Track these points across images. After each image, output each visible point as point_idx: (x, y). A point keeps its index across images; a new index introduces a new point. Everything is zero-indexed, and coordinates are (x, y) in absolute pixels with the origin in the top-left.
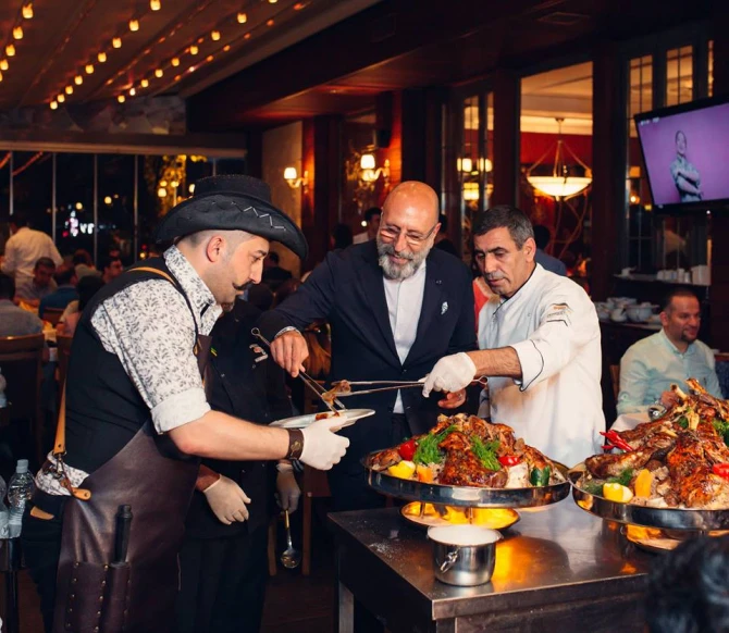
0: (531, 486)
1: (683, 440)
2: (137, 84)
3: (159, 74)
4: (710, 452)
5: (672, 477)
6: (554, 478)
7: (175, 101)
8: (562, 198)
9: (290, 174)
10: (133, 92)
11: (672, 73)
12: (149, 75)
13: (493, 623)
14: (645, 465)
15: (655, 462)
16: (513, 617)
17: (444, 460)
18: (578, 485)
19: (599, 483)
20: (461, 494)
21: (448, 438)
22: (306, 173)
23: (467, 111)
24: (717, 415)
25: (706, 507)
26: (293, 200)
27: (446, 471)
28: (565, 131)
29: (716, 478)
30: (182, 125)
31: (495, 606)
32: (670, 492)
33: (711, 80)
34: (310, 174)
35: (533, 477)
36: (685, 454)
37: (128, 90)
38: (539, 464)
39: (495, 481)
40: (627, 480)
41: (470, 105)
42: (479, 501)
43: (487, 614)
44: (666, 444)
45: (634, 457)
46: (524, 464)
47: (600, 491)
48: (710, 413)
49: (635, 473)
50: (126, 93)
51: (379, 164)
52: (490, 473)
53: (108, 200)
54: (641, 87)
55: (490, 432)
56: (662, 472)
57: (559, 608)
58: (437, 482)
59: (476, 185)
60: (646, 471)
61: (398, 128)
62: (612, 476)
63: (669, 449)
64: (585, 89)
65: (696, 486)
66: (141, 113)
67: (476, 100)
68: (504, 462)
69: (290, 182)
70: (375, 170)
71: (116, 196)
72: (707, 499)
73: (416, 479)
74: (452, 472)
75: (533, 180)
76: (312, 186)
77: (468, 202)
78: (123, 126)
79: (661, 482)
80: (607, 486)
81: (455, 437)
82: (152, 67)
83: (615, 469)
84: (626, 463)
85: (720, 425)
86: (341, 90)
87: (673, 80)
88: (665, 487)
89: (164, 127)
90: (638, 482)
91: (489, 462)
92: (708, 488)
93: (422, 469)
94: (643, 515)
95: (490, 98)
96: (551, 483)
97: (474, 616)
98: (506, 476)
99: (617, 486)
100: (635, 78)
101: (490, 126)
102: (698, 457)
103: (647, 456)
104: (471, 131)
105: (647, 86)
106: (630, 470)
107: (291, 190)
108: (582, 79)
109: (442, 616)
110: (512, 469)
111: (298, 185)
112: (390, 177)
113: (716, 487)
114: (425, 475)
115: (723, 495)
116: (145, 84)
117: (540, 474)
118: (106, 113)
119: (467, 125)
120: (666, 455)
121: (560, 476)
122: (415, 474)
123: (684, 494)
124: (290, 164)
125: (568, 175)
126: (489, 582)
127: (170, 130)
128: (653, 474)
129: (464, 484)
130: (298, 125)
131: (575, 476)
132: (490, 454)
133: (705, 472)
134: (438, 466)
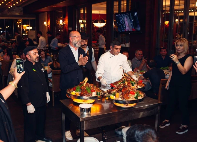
0: (97, 96)
1: (125, 87)
2: (12, 5)
3: (17, 3)
4: (129, 89)
5: (123, 94)
6: (101, 93)
7: (21, 8)
8: (100, 27)
9: (45, 23)
10: (12, 6)
11: (122, 3)
12: (15, 3)
13: (91, 121)
14: (118, 92)
15: (119, 91)
16: (94, 120)
17: (81, 91)
18: (105, 95)
19: (109, 95)
20: (84, 97)
21: (82, 87)
22: (48, 23)
23: (81, 10)
24: (130, 80)
25: (128, 100)
26: (46, 28)
27: (81, 93)
28: (100, 13)
29: (130, 94)
30: (22, 13)
31: (91, 118)
32: (122, 97)
33: (130, 4)
34: (49, 23)
35: (97, 94)
36: (125, 90)
37: (11, 6)
38: (98, 91)
39: (90, 95)
40: (114, 95)
41: (82, 9)
42: (88, 99)
43: (90, 120)
44: (121, 88)
45: (116, 90)
46: (95, 92)
47: (110, 96)
48: (129, 80)
49: (116, 93)
50: (10, 6)
51: (63, 22)
52: (89, 93)
53: (7, 27)
54: (116, 5)
55: (89, 86)
56: (121, 93)
57: (102, 118)
58: (79, 95)
59: (83, 25)
60: (118, 93)
61: (67, 14)
62: (112, 94)
63: (122, 89)
64: (105, 6)
65: (127, 96)
66: (14, 10)
67: (83, 8)
68: (92, 91)
69: (45, 25)
70: (63, 23)
71: (9, 27)
72: (129, 98)
73: (76, 95)
74: (82, 94)
75: (94, 24)
76: (50, 25)
77: (81, 28)
78: (10, 13)
79: (120, 95)
80: (111, 96)
81: (83, 87)
82: (16, 1)
83: (112, 92)
84: (114, 91)
85: (131, 82)
86: (55, 6)
87: (122, 4)
88: (121, 96)
89: (18, 13)
90: (116, 95)
91: (89, 92)
92: (129, 96)
93: (77, 93)
94: (117, 101)
95: (86, 8)
96: (101, 95)
97: (87, 120)
98: (92, 94)
99: (113, 96)
100: (115, 4)
101: (86, 12)
102: (127, 90)
103: (118, 90)
104: (82, 13)
105: (117, 5)
106: (115, 93)
107: (45, 26)
108: (104, 4)
109: (82, 121)
110: (93, 93)
111: (47, 25)
112: (66, 24)
113: (130, 96)
114: (77, 94)
115: (131, 97)
116: (14, 5)
117: (98, 93)
118: (6, 11)
119: (81, 12)
120: (121, 90)
121: (102, 93)
122: (76, 94)
123: (125, 97)
124: (45, 21)
125: (101, 23)
126: (90, 114)
127: (20, 14)
128: (119, 93)
129: (84, 96)
130: (46, 13)
131: (105, 93)
132: (89, 90)
133: (128, 93)
134: (80, 92)
